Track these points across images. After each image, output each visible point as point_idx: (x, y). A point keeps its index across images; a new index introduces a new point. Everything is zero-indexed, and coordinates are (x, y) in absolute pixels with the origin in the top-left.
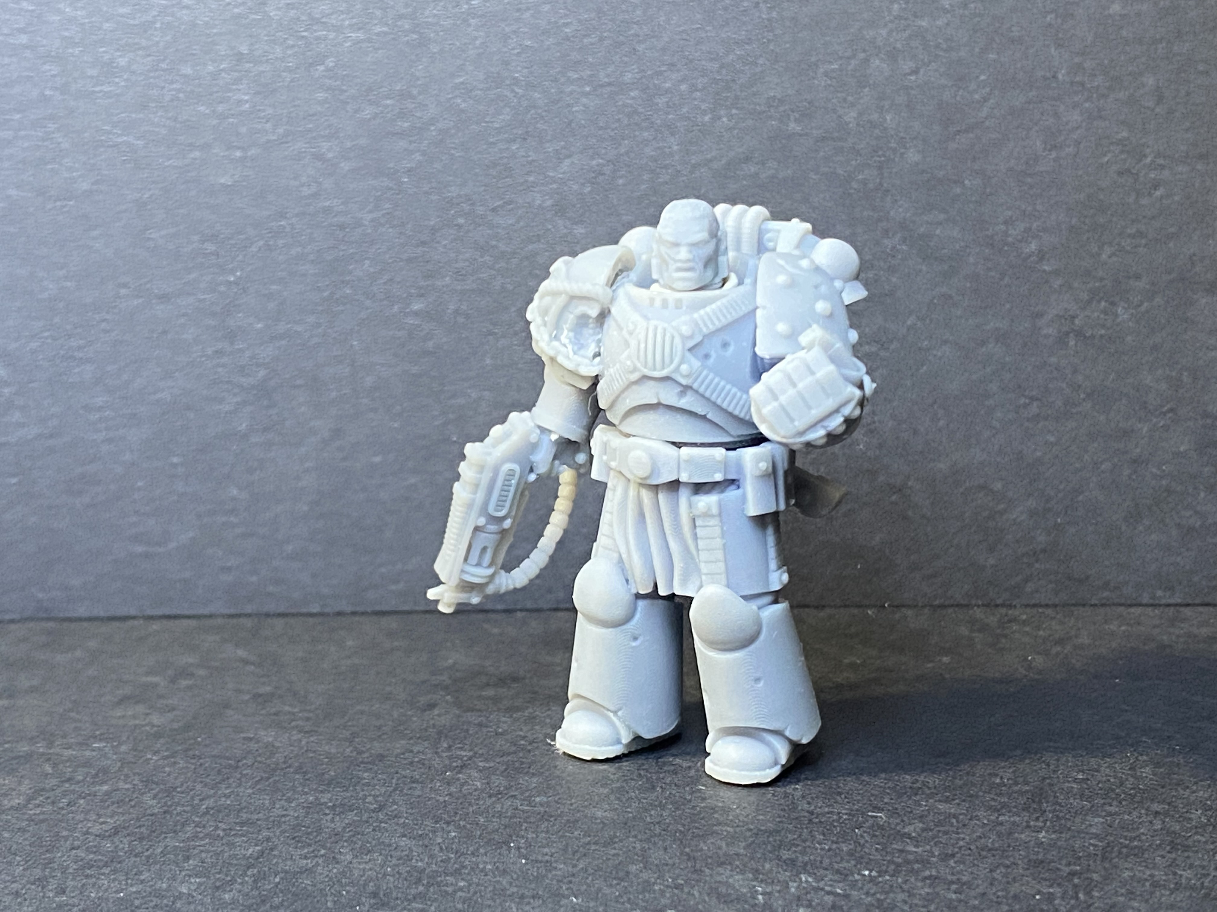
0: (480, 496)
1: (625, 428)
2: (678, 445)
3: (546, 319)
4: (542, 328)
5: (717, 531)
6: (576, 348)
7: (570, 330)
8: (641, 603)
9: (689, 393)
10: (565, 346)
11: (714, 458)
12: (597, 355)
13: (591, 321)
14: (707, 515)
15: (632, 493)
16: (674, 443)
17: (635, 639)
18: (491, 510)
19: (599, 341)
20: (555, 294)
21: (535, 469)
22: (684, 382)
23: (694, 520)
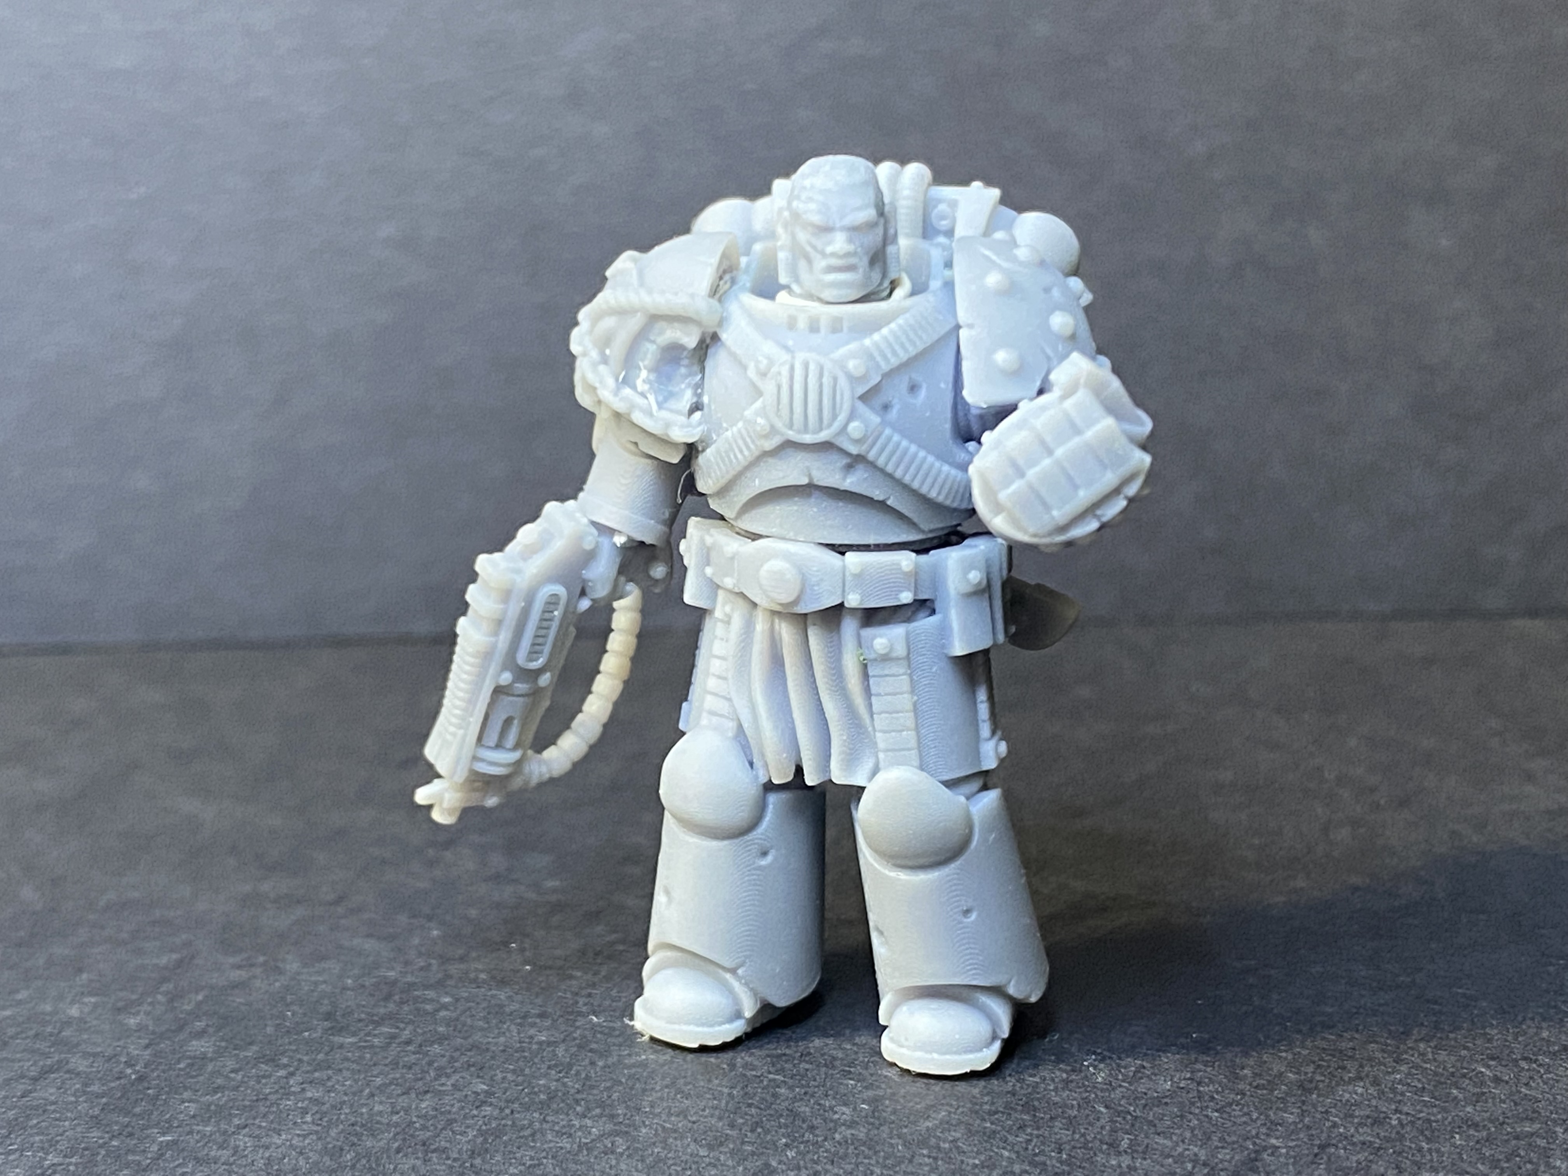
0: (504, 638)
1: (748, 523)
2: (841, 550)
3: (608, 352)
4: (602, 368)
5: (904, 682)
6: (661, 398)
7: (650, 371)
8: (773, 798)
9: (861, 467)
10: (643, 395)
11: (900, 569)
12: (697, 407)
13: (685, 353)
14: (886, 658)
15: (761, 625)
16: (832, 547)
17: (764, 854)
18: (521, 658)
19: (700, 385)
20: (622, 312)
21: (588, 590)
22: (854, 450)
23: (865, 666)
